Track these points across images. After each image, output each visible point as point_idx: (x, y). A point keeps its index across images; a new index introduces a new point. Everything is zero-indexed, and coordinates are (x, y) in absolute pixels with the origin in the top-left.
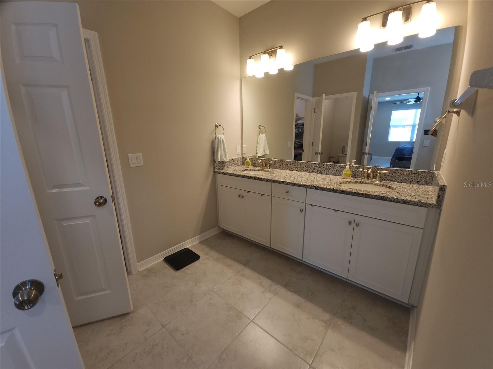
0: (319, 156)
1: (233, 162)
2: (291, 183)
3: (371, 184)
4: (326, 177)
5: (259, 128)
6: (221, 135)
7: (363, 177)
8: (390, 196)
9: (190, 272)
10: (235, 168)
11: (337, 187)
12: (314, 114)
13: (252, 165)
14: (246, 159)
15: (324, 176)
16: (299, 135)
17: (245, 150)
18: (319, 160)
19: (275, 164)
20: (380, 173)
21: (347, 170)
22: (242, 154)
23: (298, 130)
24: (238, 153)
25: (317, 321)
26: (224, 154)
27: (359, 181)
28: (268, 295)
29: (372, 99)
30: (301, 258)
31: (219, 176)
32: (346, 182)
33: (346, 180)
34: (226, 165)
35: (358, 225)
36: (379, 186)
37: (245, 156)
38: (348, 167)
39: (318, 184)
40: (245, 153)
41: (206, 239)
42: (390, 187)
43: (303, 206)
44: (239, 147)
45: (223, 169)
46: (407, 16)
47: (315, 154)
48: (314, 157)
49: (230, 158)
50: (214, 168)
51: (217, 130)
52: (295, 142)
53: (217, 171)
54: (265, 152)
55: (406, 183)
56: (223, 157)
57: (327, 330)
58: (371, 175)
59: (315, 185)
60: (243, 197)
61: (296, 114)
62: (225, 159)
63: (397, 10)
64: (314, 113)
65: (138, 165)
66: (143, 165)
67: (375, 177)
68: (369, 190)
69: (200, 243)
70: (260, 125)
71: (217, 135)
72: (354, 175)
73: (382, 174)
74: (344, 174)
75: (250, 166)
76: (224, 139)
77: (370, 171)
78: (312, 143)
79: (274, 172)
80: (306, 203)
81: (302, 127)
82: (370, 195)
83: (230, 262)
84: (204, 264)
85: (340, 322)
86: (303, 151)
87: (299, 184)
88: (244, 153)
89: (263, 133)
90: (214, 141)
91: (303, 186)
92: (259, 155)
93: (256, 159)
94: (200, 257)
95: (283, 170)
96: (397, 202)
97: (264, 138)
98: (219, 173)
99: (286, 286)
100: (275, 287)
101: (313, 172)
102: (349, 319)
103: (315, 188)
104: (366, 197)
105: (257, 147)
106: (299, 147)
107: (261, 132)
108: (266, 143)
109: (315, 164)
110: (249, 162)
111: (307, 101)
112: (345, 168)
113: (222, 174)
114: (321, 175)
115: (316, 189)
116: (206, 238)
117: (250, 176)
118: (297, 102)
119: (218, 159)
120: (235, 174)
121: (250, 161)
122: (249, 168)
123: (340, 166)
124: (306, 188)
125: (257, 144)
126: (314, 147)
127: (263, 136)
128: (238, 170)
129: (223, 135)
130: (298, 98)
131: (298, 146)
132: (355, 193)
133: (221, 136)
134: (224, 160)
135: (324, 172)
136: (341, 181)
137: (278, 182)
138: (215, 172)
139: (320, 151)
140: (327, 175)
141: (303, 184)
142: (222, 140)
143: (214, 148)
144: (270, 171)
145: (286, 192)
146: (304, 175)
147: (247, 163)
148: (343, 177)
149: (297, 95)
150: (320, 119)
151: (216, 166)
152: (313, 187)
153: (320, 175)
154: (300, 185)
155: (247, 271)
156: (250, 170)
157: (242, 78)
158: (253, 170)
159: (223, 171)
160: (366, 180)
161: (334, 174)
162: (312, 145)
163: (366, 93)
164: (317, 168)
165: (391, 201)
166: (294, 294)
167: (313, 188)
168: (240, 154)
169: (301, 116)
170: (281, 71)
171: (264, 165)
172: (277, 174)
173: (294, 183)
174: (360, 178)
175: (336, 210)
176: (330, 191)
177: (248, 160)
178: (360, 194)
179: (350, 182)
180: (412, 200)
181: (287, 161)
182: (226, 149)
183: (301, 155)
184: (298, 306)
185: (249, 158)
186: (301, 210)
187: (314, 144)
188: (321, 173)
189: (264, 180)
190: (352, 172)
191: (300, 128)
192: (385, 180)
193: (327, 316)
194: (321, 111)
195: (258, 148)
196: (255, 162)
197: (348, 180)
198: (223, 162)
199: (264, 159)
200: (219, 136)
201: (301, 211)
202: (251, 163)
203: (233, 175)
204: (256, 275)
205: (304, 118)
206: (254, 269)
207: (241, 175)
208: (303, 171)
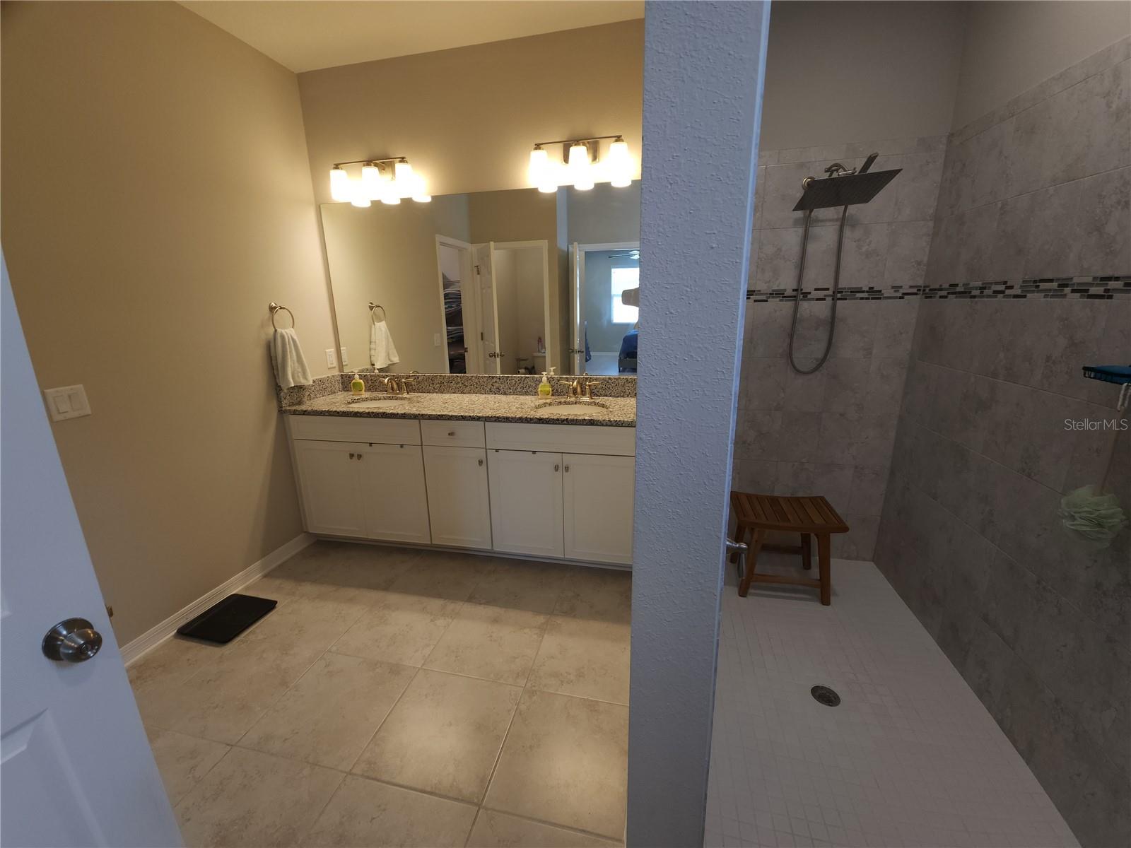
0: (498, 360)
1: (323, 386)
2: (456, 416)
3: (580, 403)
4: (513, 400)
5: (371, 308)
6: (286, 329)
7: (567, 394)
8: (601, 418)
9: (261, 637)
10: (328, 399)
11: (532, 414)
12: (478, 276)
13: (369, 389)
14: (351, 377)
15: (511, 398)
16: (454, 318)
17: (344, 357)
18: (499, 372)
19: (419, 382)
20: (589, 386)
21: (544, 386)
22: (341, 366)
23: (449, 307)
24: (330, 366)
25: (527, 630)
26: (300, 370)
27: (563, 400)
28: (441, 622)
29: (573, 253)
30: (489, 548)
31: (293, 419)
32: (545, 404)
33: (544, 401)
34: (307, 393)
35: (567, 469)
36: (590, 406)
37: (346, 370)
38: (544, 379)
39: (502, 413)
40: (346, 365)
41: (280, 566)
42: (603, 406)
43: (481, 454)
44: (331, 352)
45: (300, 403)
46: (595, 154)
47: (490, 356)
48: (488, 362)
49: (315, 378)
50: (279, 402)
51: (276, 317)
52: (449, 333)
53: (288, 408)
54: (390, 360)
55: (623, 397)
56: (298, 376)
57: (543, 636)
58: (579, 390)
59: (497, 416)
60: (360, 456)
61: (443, 274)
62: (303, 382)
63: (579, 144)
64: (478, 274)
65: (76, 414)
66: (90, 412)
67: (583, 393)
68: (576, 413)
69: (265, 576)
70: (371, 303)
71: (279, 330)
72: (556, 392)
73: (593, 387)
74: (541, 391)
75: (363, 392)
76: (295, 338)
77: (575, 383)
78: (482, 334)
79: (419, 399)
80: (487, 448)
81: (457, 302)
82: (577, 420)
83: (352, 592)
84: (290, 613)
85: (560, 620)
86: (466, 350)
87: (470, 416)
88: (344, 364)
89: (380, 321)
90: (272, 345)
91: (479, 419)
92: (378, 366)
93: (375, 376)
94: (276, 602)
95: (435, 394)
96: (609, 426)
97: (383, 329)
98: (295, 413)
99: (470, 599)
100: (451, 606)
101: (491, 392)
102: (571, 612)
103: (498, 419)
104: (572, 424)
105: (370, 349)
106: (456, 341)
107: (376, 319)
108: (391, 340)
109: (493, 377)
110: (360, 383)
111: (460, 250)
112: (540, 381)
113: (304, 414)
114: (505, 396)
115: (499, 421)
116: (279, 563)
117: (373, 413)
118: (441, 252)
119: (288, 382)
120: (336, 411)
121: (362, 381)
122: (363, 396)
123: (533, 378)
124: (483, 423)
125: (371, 342)
126: (487, 343)
127: (382, 326)
128: (339, 401)
129: (292, 329)
130: (442, 244)
131: (454, 340)
132: (558, 420)
133: (288, 332)
134: (300, 382)
135: (509, 391)
136: (537, 404)
137: (430, 417)
138: (281, 412)
139: (498, 351)
140: (515, 396)
141: (478, 415)
142: (291, 340)
143: (273, 358)
144: (409, 399)
145: (449, 434)
146: (477, 399)
147: (357, 385)
148: (539, 397)
149: (439, 238)
150: (490, 287)
151: (283, 399)
152: (494, 419)
153: (503, 398)
154: (473, 419)
155: (393, 598)
156: (366, 399)
157: (321, 205)
158: (371, 400)
159: (303, 407)
160: (573, 399)
161: (526, 393)
162: (482, 339)
163: (562, 243)
164: (497, 385)
165: (603, 425)
166: (486, 606)
167: (495, 421)
168: (335, 367)
169: (452, 278)
170: (407, 203)
171: (395, 386)
172: (425, 403)
173: (462, 416)
174: (564, 395)
175: (534, 452)
176: (522, 422)
177: (357, 378)
178: (564, 420)
179: (550, 404)
180: (626, 420)
181: (441, 376)
182: (304, 359)
183: (462, 358)
184: (495, 621)
185: (359, 375)
186: (479, 461)
187: (485, 336)
188: (505, 394)
189: (404, 416)
190: (552, 386)
191: (453, 302)
192: (597, 396)
193: (541, 619)
194: (490, 273)
195: (373, 352)
196: (374, 382)
197: (548, 401)
198: (300, 388)
199: (394, 376)
200: (283, 331)
201: (481, 462)
202: (365, 386)
203: (332, 413)
204: (412, 599)
205: (458, 282)
206: (405, 590)
207: (351, 412)
208: (474, 393)
